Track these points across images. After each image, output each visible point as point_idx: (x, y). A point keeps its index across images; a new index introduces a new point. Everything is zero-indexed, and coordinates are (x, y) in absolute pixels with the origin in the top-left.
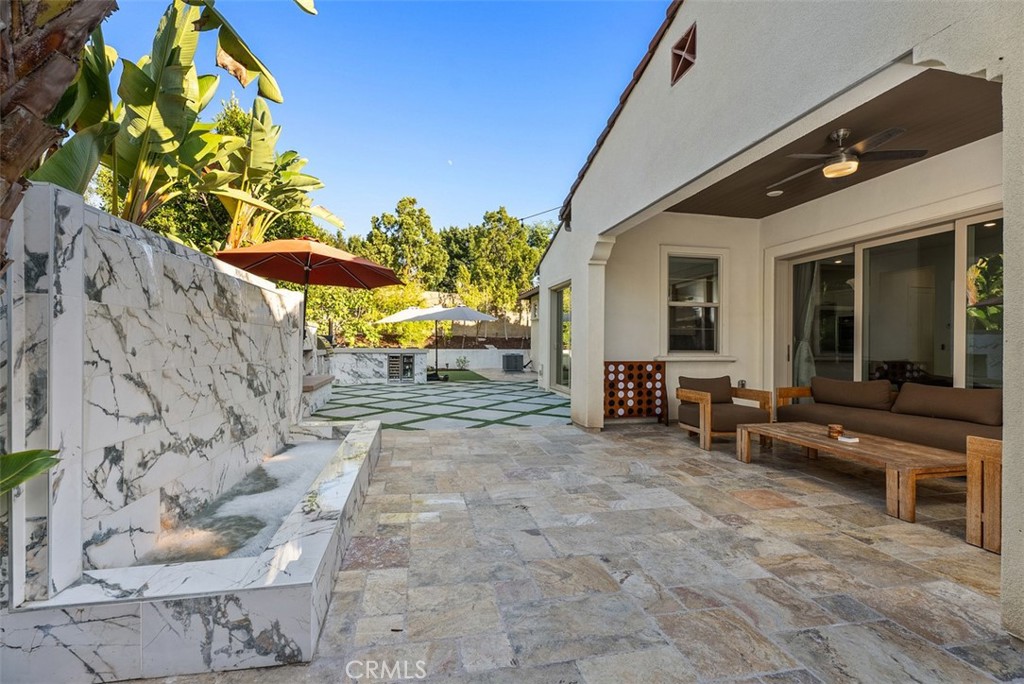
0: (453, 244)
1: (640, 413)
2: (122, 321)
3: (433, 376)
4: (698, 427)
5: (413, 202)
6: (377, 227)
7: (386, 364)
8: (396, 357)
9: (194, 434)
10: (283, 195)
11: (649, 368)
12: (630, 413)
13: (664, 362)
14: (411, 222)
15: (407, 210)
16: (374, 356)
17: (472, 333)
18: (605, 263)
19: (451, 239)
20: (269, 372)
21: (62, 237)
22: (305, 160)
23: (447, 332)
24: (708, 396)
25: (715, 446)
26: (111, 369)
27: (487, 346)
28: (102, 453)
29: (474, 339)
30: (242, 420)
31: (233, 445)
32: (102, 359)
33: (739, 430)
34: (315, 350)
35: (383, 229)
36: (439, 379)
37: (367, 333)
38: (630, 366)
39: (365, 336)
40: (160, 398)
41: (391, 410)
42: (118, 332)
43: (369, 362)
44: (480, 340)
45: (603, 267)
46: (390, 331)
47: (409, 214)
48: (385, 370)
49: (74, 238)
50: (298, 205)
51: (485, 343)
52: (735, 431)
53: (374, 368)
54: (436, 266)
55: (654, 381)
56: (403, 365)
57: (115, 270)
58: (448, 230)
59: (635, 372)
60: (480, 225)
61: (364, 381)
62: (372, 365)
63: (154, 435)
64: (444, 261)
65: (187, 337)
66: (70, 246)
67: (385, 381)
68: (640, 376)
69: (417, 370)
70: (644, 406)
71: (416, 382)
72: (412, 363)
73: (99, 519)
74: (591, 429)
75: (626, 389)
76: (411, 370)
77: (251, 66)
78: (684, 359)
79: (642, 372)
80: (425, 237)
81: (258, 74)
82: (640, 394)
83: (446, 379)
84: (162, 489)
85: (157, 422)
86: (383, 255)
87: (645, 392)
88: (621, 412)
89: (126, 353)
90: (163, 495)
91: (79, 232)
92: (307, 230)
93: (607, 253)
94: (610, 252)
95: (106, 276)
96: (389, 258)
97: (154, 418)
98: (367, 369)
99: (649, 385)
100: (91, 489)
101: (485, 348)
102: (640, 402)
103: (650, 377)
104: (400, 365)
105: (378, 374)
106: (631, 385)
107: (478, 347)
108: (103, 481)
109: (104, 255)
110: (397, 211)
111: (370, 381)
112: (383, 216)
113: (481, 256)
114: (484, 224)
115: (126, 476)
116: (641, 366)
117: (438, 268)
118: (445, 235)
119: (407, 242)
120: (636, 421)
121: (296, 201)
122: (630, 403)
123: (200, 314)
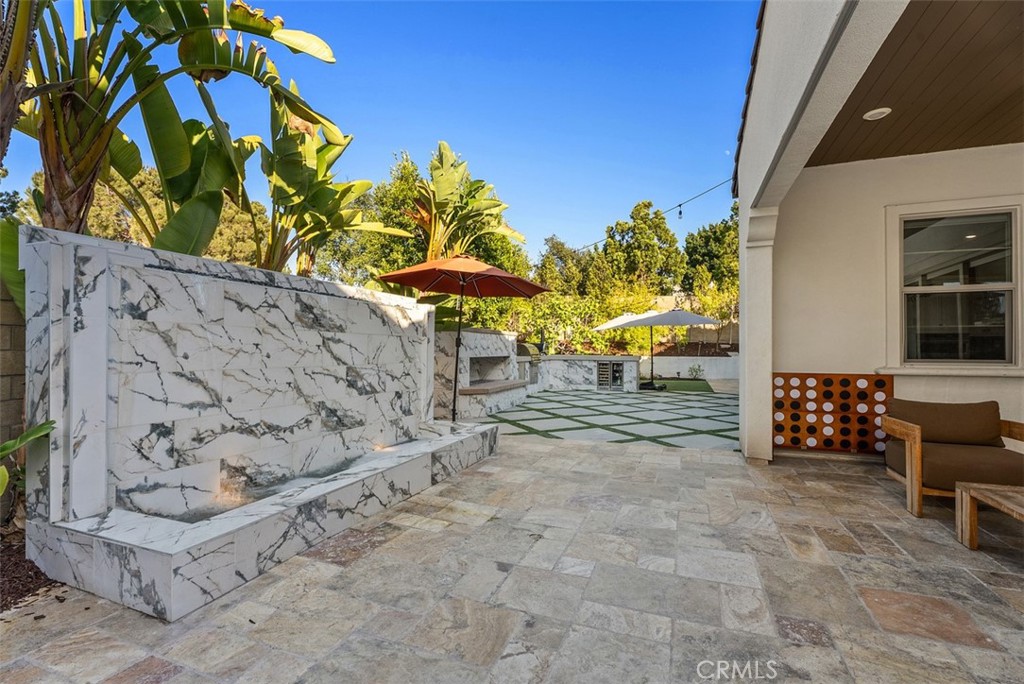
0: (712, 243)
1: (845, 447)
2: (172, 334)
3: (647, 385)
4: (905, 476)
5: (648, 205)
6: (612, 237)
7: (595, 371)
8: (606, 364)
9: (266, 421)
10: (471, 221)
11: (862, 384)
12: (827, 444)
13: (891, 377)
14: (643, 226)
15: (642, 214)
16: (585, 363)
17: (713, 339)
18: (772, 243)
19: (710, 237)
20: (382, 375)
21: (82, 278)
22: (492, 186)
23: (681, 338)
24: (916, 431)
25: (927, 510)
26: (158, 368)
27: (729, 353)
28: (149, 428)
29: (713, 345)
30: (339, 413)
31: (324, 433)
32: (147, 361)
33: (958, 491)
34: (514, 357)
35: (618, 238)
36: (654, 389)
37: (594, 340)
38: (826, 381)
39: (592, 343)
40: (219, 391)
41: (560, 416)
42: (166, 342)
43: (579, 369)
44: (723, 346)
45: (769, 251)
46: (618, 338)
47: (642, 219)
48: (594, 377)
49: (96, 277)
50: (487, 227)
51: (729, 350)
52: (954, 491)
53: (584, 376)
54: (673, 269)
55: (873, 403)
56: (611, 374)
57: (162, 296)
58: (708, 229)
59: (836, 389)
60: (727, 218)
61: (574, 387)
62: (582, 372)
63: (213, 419)
64: (682, 262)
65: (257, 345)
66: (92, 283)
67: (594, 388)
68: (845, 395)
69: (626, 378)
70: (853, 438)
71: (625, 390)
72: (622, 371)
73: (145, 474)
74: (752, 460)
75: (820, 412)
76: (621, 378)
77: (315, 121)
78: (941, 372)
79: (848, 389)
80: (660, 239)
81: (320, 125)
82: (845, 420)
83: (662, 389)
84: (222, 460)
85: (216, 410)
86: (616, 263)
87: (854, 418)
88: (812, 442)
89: (176, 356)
90: (223, 464)
91: (102, 272)
92: (502, 248)
93: (770, 229)
94: (774, 228)
95: (152, 302)
96: (621, 266)
97: (213, 405)
98: (577, 375)
99: (862, 408)
100: (135, 452)
101: (728, 356)
102: (845, 432)
103: (863, 396)
104: (610, 373)
105: (588, 381)
106: (828, 406)
107: (719, 355)
108: (149, 448)
109: (150, 287)
110: (632, 217)
111: (580, 388)
112: (617, 224)
113: (726, 253)
114: (732, 217)
115: (176, 446)
116: (846, 381)
117: (675, 271)
118: (703, 234)
119: (639, 247)
120: (834, 457)
121: (484, 224)
122: (828, 431)
123: (275, 327)
